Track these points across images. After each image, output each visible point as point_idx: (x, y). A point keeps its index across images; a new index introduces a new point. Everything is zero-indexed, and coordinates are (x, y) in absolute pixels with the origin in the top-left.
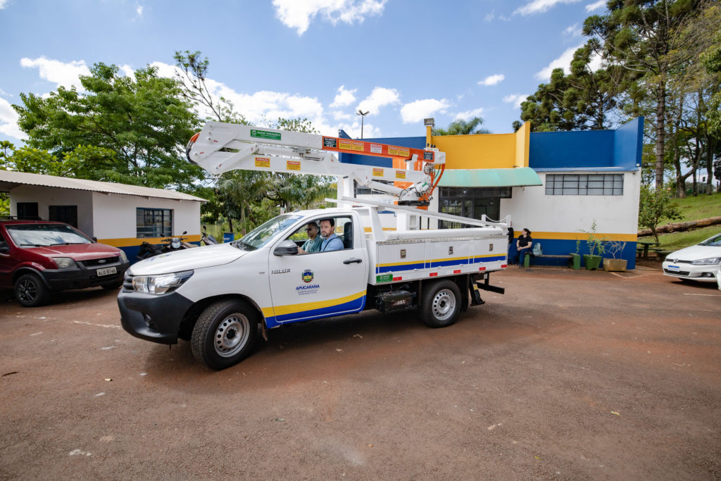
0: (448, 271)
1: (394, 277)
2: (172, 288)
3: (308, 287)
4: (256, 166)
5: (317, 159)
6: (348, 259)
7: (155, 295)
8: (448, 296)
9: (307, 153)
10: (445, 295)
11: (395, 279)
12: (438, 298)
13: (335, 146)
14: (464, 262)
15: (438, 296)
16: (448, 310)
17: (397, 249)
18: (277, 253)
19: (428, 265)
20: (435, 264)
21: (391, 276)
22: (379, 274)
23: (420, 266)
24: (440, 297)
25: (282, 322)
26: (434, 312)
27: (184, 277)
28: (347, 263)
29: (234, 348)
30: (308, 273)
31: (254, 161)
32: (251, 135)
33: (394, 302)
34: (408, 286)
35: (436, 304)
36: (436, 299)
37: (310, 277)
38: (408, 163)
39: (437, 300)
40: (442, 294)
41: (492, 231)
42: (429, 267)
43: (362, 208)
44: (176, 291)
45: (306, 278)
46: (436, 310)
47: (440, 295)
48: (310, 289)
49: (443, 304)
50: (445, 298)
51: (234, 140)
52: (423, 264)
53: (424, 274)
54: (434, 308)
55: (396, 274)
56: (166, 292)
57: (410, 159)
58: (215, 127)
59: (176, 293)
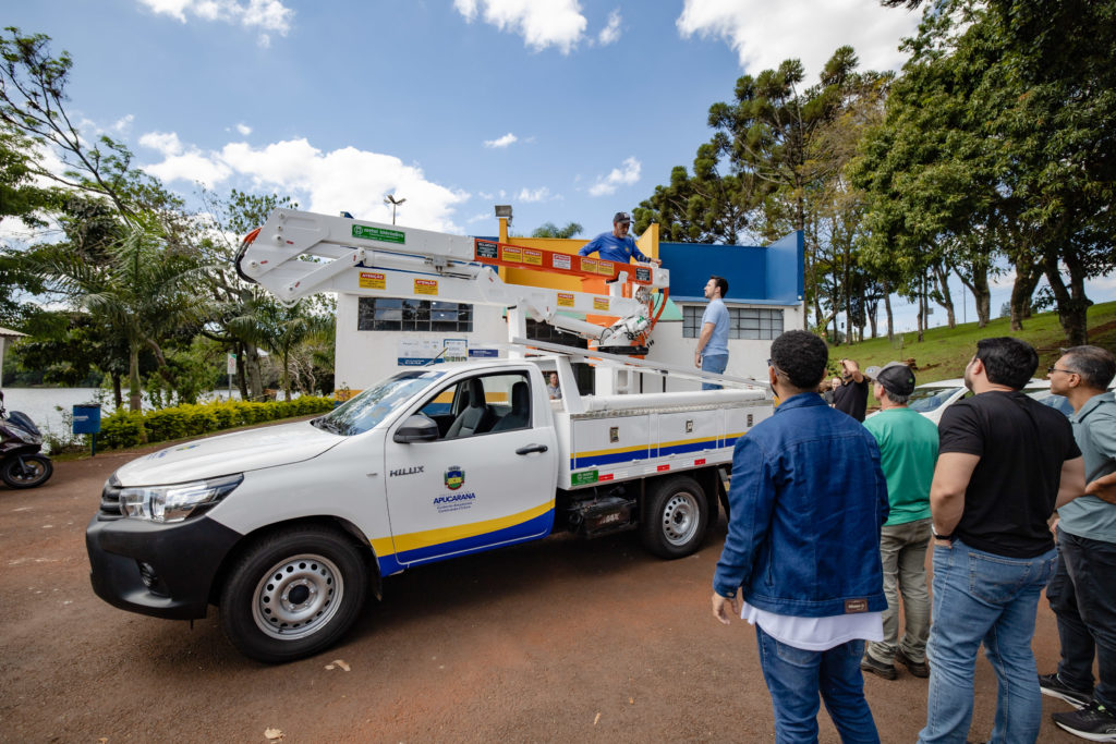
0: (685, 462)
1: (600, 474)
3: (455, 498)
4: (362, 286)
5: (466, 277)
6: (523, 445)
7: (165, 523)
8: (686, 503)
9: (449, 265)
10: (682, 502)
11: (603, 478)
12: (670, 508)
13: (495, 256)
14: (710, 445)
15: (671, 504)
16: (689, 528)
17: (604, 426)
18: (399, 437)
19: (654, 453)
20: (665, 451)
21: (596, 472)
22: (577, 471)
23: (641, 454)
24: (674, 507)
25: (408, 563)
26: (666, 533)
27: (224, 487)
28: (523, 452)
30: (455, 473)
31: (358, 277)
32: (354, 233)
33: (600, 519)
34: (622, 490)
35: (669, 518)
36: (667, 510)
37: (458, 480)
38: (612, 286)
39: (670, 511)
40: (676, 500)
41: (747, 395)
42: (656, 456)
43: (542, 359)
44: (208, 514)
45: (451, 481)
46: (668, 529)
47: (675, 503)
48: (459, 502)
49: (679, 518)
50: (681, 507)
51: (322, 242)
52: (646, 451)
53: (648, 468)
54: (665, 526)
55: (603, 470)
56: (188, 518)
57: (615, 279)
58: (290, 218)
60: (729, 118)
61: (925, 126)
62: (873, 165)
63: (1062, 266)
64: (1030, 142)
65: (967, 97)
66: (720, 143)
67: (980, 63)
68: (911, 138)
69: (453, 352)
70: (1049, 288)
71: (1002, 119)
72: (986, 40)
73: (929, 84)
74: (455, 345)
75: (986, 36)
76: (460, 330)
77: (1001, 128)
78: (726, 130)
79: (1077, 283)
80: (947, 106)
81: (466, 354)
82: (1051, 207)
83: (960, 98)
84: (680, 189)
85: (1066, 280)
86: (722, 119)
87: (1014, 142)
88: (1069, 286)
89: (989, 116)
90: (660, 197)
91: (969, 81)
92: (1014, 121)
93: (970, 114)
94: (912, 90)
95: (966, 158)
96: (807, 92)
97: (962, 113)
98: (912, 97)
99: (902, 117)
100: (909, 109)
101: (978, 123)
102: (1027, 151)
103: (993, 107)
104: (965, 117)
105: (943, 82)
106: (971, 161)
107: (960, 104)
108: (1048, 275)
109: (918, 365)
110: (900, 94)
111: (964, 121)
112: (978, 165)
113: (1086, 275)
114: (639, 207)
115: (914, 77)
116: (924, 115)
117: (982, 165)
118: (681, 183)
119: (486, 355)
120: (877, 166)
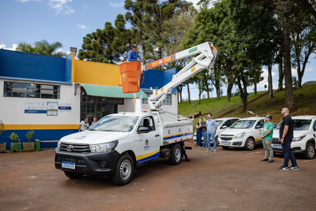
2: (113, 149)
3: (147, 147)
11: (167, 143)
14: (183, 135)
16: (179, 157)
18: (138, 132)
22: (164, 141)
25: (140, 162)
26: (175, 158)
28: (156, 136)
29: (126, 175)
33: (166, 153)
35: (176, 154)
37: (147, 142)
40: (177, 150)
42: (175, 138)
44: (115, 149)
52: (173, 136)
53: (174, 141)
56: (111, 151)
59: (115, 151)
60: (133, 7)
61: (207, 32)
62: (191, 42)
63: (242, 83)
64: (235, 45)
65: (218, 25)
66: (129, 17)
67: (221, 15)
68: (203, 36)
69: (52, 107)
70: (238, 89)
71: (228, 36)
72: (224, 9)
73: (208, 17)
74: (52, 104)
75: (224, 7)
76: (54, 98)
77: (228, 38)
78: (131, 12)
79: (245, 88)
80: (213, 27)
81: (57, 108)
82: (240, 66)
83: (217, 25)
84: (109, 33)
85: (243, 87)
86: (130, 7)
87: (231, 44)
88: (243, 89)
89: (224, 33)
90: (99, 34)
91: (219, 21)
92: (231, 37)
93: (219, 31)
94: (203, 18)
95: (219, 46)
96: (163, 3)
97: (218, 30)
98: (203, 20)
99: (200, 27)
100: (202, 26)
101: (221, 35)
102: (234, 47)
103: (226, 31)
104: (218, 32)
105: (212, 18)
106: (220, 47)
107: (216, 27)
108: (238, 85)
109: (202, 114)
110: (199, 18)
111: (218, 33)
112: (222, 49)
113: (247, 86)
114: (86, 36)
115: (204, 14)
116: (207, 29)
117: (223, 49)
118: (110, 30)
119: (66, 109)
120: (193, 43)
